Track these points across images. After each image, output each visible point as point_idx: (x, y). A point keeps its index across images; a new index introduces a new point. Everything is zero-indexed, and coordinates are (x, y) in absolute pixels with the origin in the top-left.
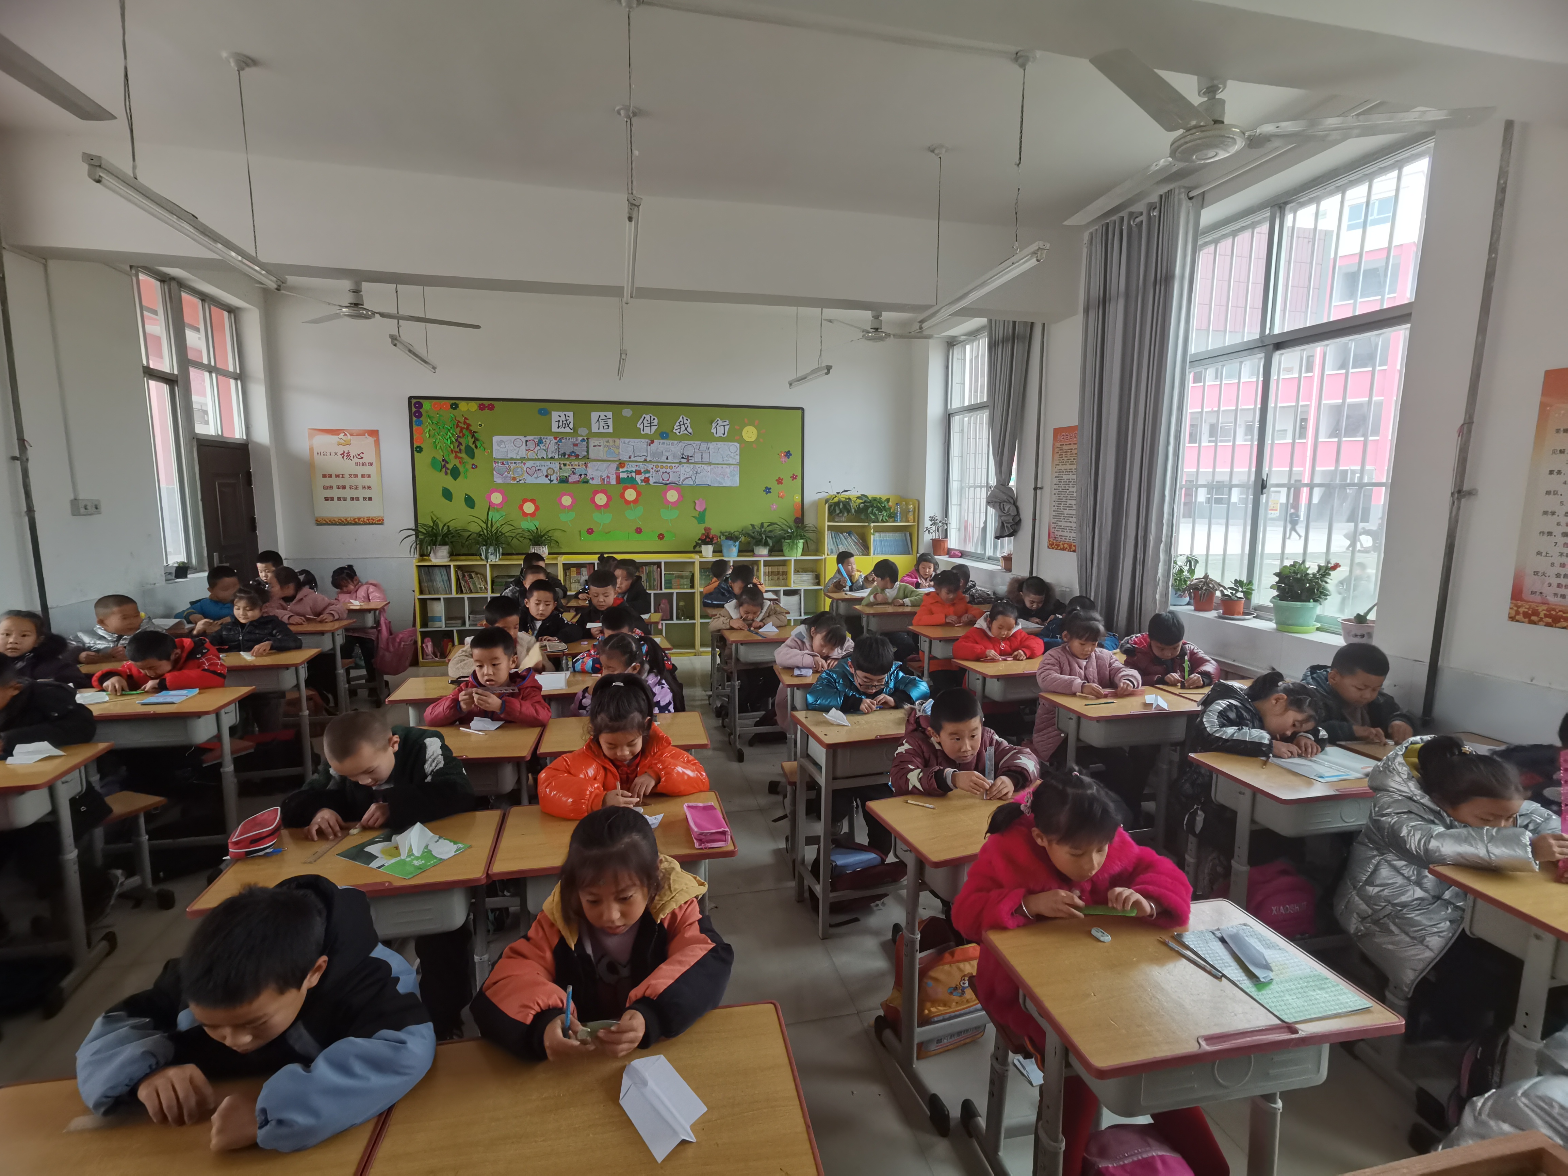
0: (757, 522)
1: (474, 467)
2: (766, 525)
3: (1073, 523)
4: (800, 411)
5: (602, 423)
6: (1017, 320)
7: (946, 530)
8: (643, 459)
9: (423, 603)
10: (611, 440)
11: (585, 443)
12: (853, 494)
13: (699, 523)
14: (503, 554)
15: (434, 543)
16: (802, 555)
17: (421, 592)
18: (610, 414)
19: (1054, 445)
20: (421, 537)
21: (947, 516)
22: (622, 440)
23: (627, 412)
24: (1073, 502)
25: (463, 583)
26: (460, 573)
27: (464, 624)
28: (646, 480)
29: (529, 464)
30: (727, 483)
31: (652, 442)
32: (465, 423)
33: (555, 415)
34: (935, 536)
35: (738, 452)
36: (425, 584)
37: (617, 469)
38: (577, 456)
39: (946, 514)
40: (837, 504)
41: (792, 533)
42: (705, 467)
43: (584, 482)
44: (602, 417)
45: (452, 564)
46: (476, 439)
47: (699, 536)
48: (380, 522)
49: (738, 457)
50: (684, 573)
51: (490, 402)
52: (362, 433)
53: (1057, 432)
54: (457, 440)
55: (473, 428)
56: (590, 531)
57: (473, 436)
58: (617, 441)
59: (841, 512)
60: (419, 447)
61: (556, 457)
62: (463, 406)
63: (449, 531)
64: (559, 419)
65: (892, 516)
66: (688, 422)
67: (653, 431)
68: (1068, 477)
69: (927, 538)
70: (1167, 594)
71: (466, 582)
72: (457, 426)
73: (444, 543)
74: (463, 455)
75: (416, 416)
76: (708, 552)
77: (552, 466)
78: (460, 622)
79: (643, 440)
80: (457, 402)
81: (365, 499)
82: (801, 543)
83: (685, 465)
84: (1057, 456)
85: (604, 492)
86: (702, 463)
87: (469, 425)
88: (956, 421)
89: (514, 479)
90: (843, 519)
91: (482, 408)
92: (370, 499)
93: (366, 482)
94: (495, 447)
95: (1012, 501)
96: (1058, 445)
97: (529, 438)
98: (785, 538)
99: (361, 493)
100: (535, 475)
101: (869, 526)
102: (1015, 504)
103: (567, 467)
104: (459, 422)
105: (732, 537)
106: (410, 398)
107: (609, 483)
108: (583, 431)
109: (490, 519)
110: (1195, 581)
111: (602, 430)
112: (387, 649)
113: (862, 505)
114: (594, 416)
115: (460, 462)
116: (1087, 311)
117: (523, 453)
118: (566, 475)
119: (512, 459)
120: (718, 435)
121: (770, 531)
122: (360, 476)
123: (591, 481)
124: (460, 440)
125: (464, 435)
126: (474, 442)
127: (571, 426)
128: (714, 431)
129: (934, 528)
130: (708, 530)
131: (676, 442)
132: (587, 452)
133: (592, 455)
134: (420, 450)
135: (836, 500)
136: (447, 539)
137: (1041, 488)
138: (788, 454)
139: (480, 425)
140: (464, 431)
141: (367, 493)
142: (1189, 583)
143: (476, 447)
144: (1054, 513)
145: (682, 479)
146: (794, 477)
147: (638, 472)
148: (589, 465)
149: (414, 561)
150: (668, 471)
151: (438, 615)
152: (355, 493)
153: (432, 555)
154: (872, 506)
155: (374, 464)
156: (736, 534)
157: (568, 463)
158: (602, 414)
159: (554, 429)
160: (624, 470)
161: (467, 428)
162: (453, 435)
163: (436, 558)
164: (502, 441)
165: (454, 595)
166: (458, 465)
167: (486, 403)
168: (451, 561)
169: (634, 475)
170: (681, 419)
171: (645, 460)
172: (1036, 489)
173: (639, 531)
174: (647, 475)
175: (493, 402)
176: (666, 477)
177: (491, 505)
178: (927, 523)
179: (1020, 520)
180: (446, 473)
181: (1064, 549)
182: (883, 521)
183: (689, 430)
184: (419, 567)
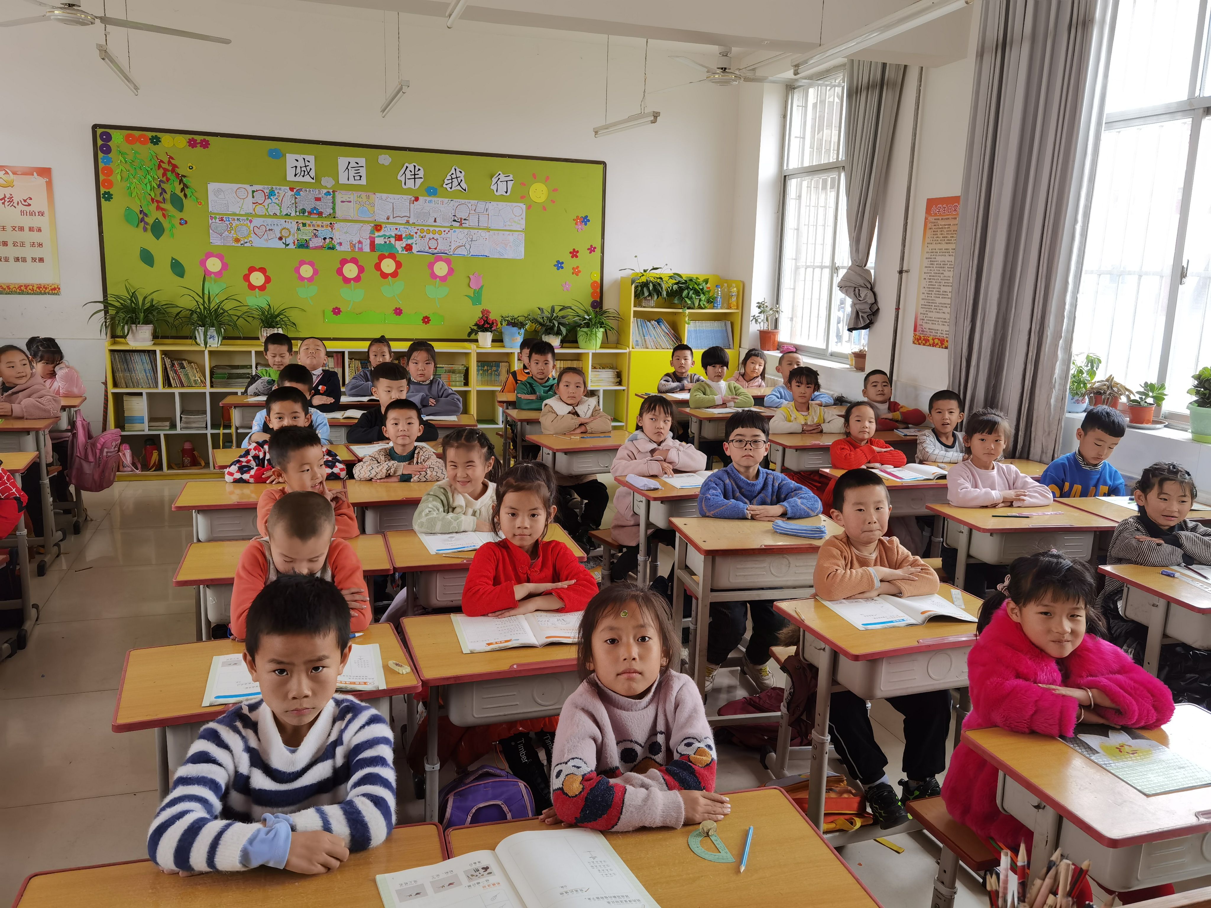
0: (546, 306)
1: (183, 222)
2: (557, 309)
3: (946, 314)
4: (602, 166)
5: (352, 172)
6: (888, 62)
7: (776, 320)
8: (404, 220)
9: (119, 398)
10: (364, 195)
11: (330, 197)
12: (665, 272)
13: (474, 304)
14: (224, 338)
15: (134, 321)
16: (601, 347)
17: (115, 385)
18: (362, 161)
19: (926, 219)
20: (112, 312)
21: (778, 302)
22: (378, 195)
23: (385, 158)
24: (949, 289)
25: (171, 374)
26: (168, 361)
27: (173, 426)
28: (408, 248)
29: (257, 222)
30: (510, 254)
31: (417, 199)
32: (169, 162)
33: (291, 159)
34: (763, 326)
35: (524, 215)
36: (120, 375)
37: (372, 232)
38: (320, 214)
39: (777, 300)
40: (645, 285)
41: (590, 320)
42: (483, 233)
43: (330, 248)
44: (353, 164)
45: (158, 349)
46: (186, 186)
47: (475, 320)
48: (55, 290)
49: (523, 222)
50: (456, 367)
51: (202, 137)
52: (29, 172)
53: (931, 203)
54: (159, 186)
55: (180, 171)
56: (337, 311)
57: (181, 181)
58: (372, 196)
59: (650, 295)
60: (108, 193)
61: (293, 214)
62: (166, 138)
63: (152, 306)
64: (296, 164)
65: (711, 301)
66: (462, 176)
67: (417, 185)
68: (943, 258)
69: (754, 328)
70: (1063, 399)
71: (176, 372)
72: (160, 167)
73: (147, 322)
74: (168, 206)
75: (103, 152)
76: (486, 339)
77: (287, 225)
78: (168, 424)
79: (405, 197)
80: (159, 135)
81: (34, 260)
82: (600, 333)
83: (458, 230)
84: (929, 233)
85: (354, 261)
86: (478, 228)
87: (175, 166)
88: (793, 184)
89: (237, 240)
90: (652, 303)
91: (192, 144)
92: (41, 260)
93: (35, 237)
94: (211, 197)
95: (869, 286)
96: (931, 219)
97: (255, 188)
98: (580, 326)
99: (29, 252)
100: (265, 237)
101: (683, 314)
102: (872, 289)
103: (307, 228)
104: (162, 161)
105: (515, 323)
106: (95, 127)
107: (361, 249)
108: (328, 182)
109: (206, 292)
110: (1097, 385)
111: (352, 181)
112: (86, 458)
113: (675, 287)
114: (342, 162)
115: (164, 216)
116: (981, 55)
117: (248, 207)
118: (307, 238)
119: (234, 214)
120: (498, 193)
121: (563, 317)
122: (26, 229)
123: (338, 247)
124: (163, 186)
125: (168, 180)
126: (182, 190)
127: (312, 174)
128: (494, 188)
129: (762, 316)
130: (485, 313)
131: (446, 200)
132: (334, 209)
133: (339, 214)
134: (109, 197)
135: (643, 279)
136: (150, 316)
137: (907, 271)
138: (585, 220)
139: (191, 168)
140: (169, 174)
141: (37, 253)
142: (1089, 386)
143: (185, 196)
144: (923, 302)
145: (453, 247)
146: (592, 250)
147: (399, 238)
148: (336, 226)
149: (105, 344)
150: (436, 236)
151: (137, 414)
152: (19, 252)
153: (130, 336)
154: (688, 288)
155: (46, 214)
156: (521, 319)
157: (308, 222)
158: (353, 160)
159: (290, 177)
160: (380, 233)
161: (173, 171)
162: (154, 178)
163: (135, 340)
164: (220, 191)
165: (161, 389)
166: (161, 219)
167: (199, 138)
168: (154, 344)
169: (393, 240)
170: (453, 171)
171: (408, 222)
172: (901, 272)
173: (398, 312)
174: (409, 242)
175: (207, 138)
176: (433, 244)
177: (207, 273)
178: (754, 311)
179: (878, 309)
180: (145, 229)
181: (934, 345)
182: (700, 307)
183: (463, 185)
184: (112, 351)
